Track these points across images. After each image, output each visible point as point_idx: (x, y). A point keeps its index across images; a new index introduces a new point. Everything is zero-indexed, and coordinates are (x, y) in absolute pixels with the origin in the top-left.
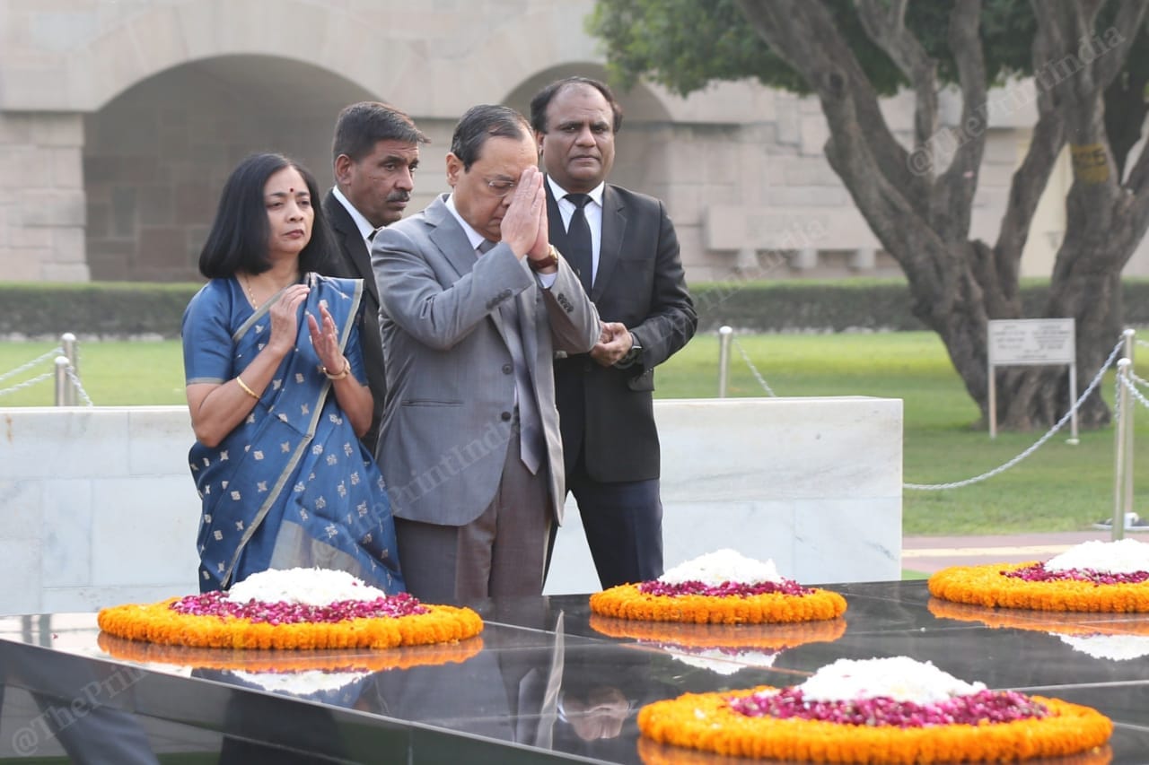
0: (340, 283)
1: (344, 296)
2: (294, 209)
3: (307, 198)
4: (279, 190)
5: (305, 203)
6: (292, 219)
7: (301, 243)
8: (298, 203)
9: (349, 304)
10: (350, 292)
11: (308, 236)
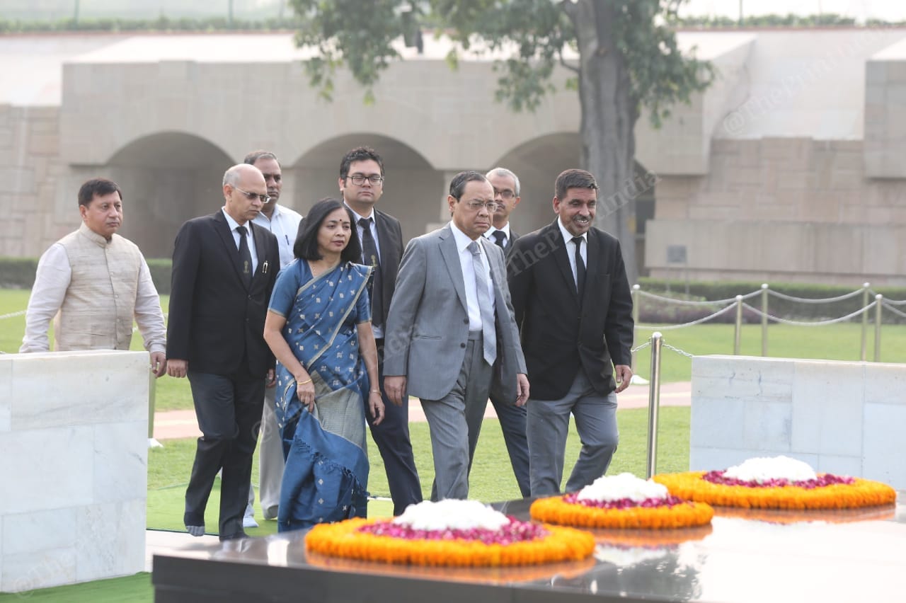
0: (359, 267)
1: (361, 275)
2: (340, 230)
3: (349, 225)
4: (333, 219)
5: (347, 227)
6: (338, 235)
7: (341, 248)
8: (343, 227)
9: (362, 280)
10: (364, 273)
11: (346, 244)
